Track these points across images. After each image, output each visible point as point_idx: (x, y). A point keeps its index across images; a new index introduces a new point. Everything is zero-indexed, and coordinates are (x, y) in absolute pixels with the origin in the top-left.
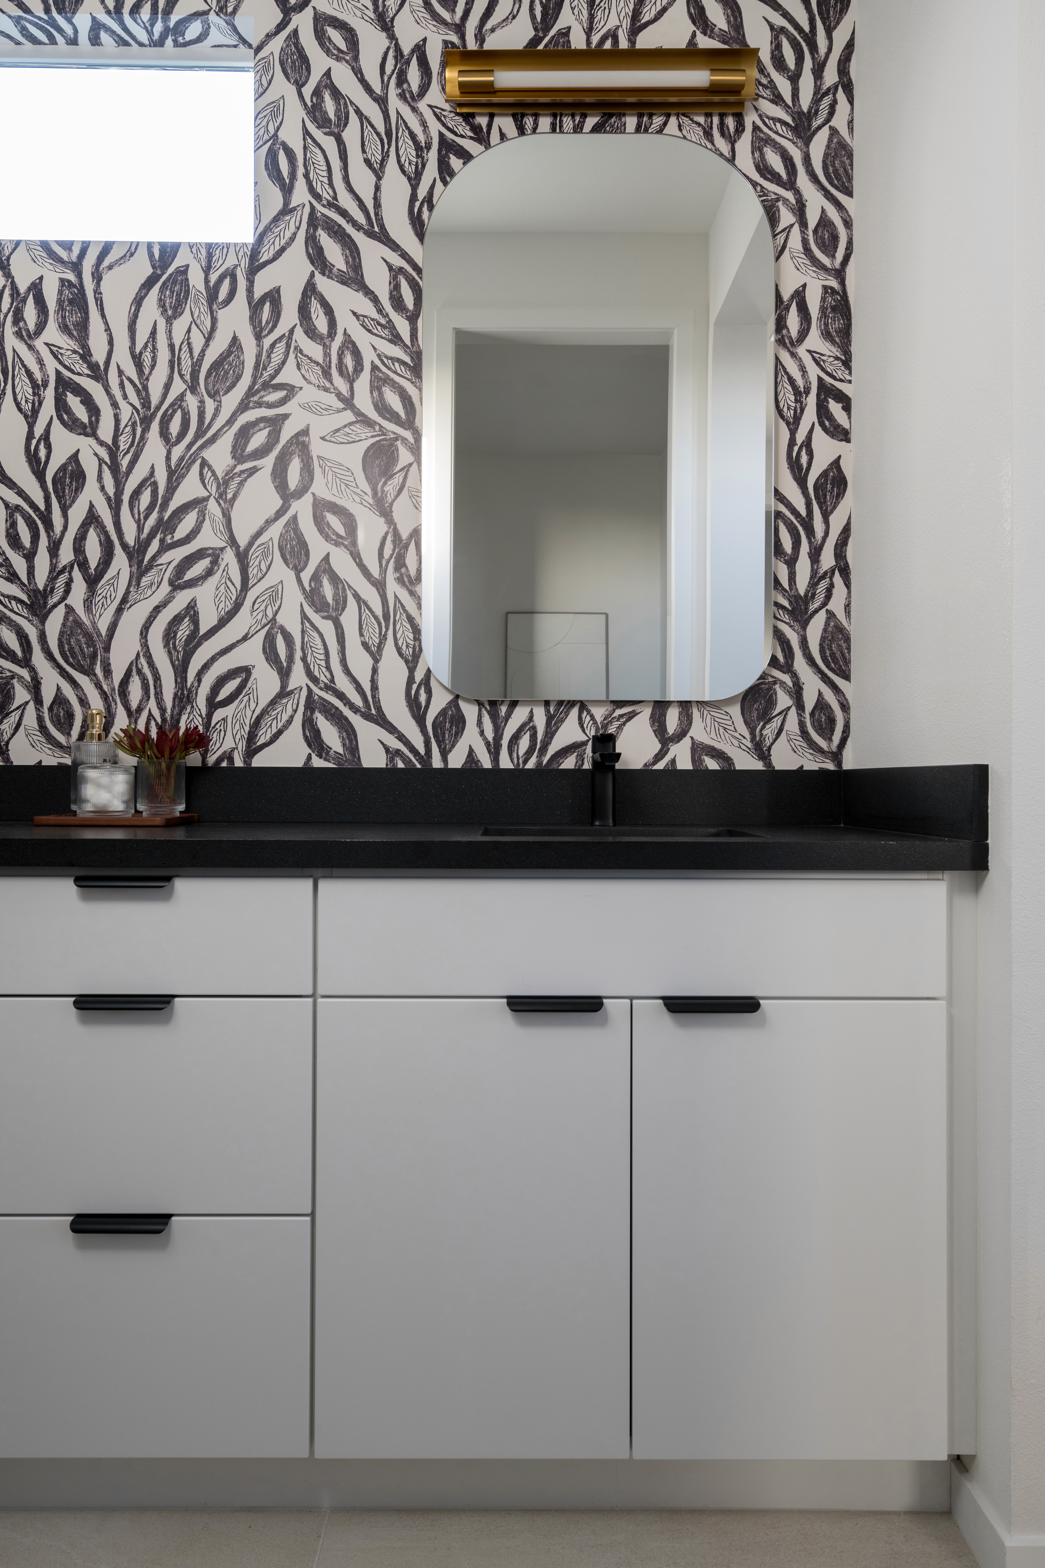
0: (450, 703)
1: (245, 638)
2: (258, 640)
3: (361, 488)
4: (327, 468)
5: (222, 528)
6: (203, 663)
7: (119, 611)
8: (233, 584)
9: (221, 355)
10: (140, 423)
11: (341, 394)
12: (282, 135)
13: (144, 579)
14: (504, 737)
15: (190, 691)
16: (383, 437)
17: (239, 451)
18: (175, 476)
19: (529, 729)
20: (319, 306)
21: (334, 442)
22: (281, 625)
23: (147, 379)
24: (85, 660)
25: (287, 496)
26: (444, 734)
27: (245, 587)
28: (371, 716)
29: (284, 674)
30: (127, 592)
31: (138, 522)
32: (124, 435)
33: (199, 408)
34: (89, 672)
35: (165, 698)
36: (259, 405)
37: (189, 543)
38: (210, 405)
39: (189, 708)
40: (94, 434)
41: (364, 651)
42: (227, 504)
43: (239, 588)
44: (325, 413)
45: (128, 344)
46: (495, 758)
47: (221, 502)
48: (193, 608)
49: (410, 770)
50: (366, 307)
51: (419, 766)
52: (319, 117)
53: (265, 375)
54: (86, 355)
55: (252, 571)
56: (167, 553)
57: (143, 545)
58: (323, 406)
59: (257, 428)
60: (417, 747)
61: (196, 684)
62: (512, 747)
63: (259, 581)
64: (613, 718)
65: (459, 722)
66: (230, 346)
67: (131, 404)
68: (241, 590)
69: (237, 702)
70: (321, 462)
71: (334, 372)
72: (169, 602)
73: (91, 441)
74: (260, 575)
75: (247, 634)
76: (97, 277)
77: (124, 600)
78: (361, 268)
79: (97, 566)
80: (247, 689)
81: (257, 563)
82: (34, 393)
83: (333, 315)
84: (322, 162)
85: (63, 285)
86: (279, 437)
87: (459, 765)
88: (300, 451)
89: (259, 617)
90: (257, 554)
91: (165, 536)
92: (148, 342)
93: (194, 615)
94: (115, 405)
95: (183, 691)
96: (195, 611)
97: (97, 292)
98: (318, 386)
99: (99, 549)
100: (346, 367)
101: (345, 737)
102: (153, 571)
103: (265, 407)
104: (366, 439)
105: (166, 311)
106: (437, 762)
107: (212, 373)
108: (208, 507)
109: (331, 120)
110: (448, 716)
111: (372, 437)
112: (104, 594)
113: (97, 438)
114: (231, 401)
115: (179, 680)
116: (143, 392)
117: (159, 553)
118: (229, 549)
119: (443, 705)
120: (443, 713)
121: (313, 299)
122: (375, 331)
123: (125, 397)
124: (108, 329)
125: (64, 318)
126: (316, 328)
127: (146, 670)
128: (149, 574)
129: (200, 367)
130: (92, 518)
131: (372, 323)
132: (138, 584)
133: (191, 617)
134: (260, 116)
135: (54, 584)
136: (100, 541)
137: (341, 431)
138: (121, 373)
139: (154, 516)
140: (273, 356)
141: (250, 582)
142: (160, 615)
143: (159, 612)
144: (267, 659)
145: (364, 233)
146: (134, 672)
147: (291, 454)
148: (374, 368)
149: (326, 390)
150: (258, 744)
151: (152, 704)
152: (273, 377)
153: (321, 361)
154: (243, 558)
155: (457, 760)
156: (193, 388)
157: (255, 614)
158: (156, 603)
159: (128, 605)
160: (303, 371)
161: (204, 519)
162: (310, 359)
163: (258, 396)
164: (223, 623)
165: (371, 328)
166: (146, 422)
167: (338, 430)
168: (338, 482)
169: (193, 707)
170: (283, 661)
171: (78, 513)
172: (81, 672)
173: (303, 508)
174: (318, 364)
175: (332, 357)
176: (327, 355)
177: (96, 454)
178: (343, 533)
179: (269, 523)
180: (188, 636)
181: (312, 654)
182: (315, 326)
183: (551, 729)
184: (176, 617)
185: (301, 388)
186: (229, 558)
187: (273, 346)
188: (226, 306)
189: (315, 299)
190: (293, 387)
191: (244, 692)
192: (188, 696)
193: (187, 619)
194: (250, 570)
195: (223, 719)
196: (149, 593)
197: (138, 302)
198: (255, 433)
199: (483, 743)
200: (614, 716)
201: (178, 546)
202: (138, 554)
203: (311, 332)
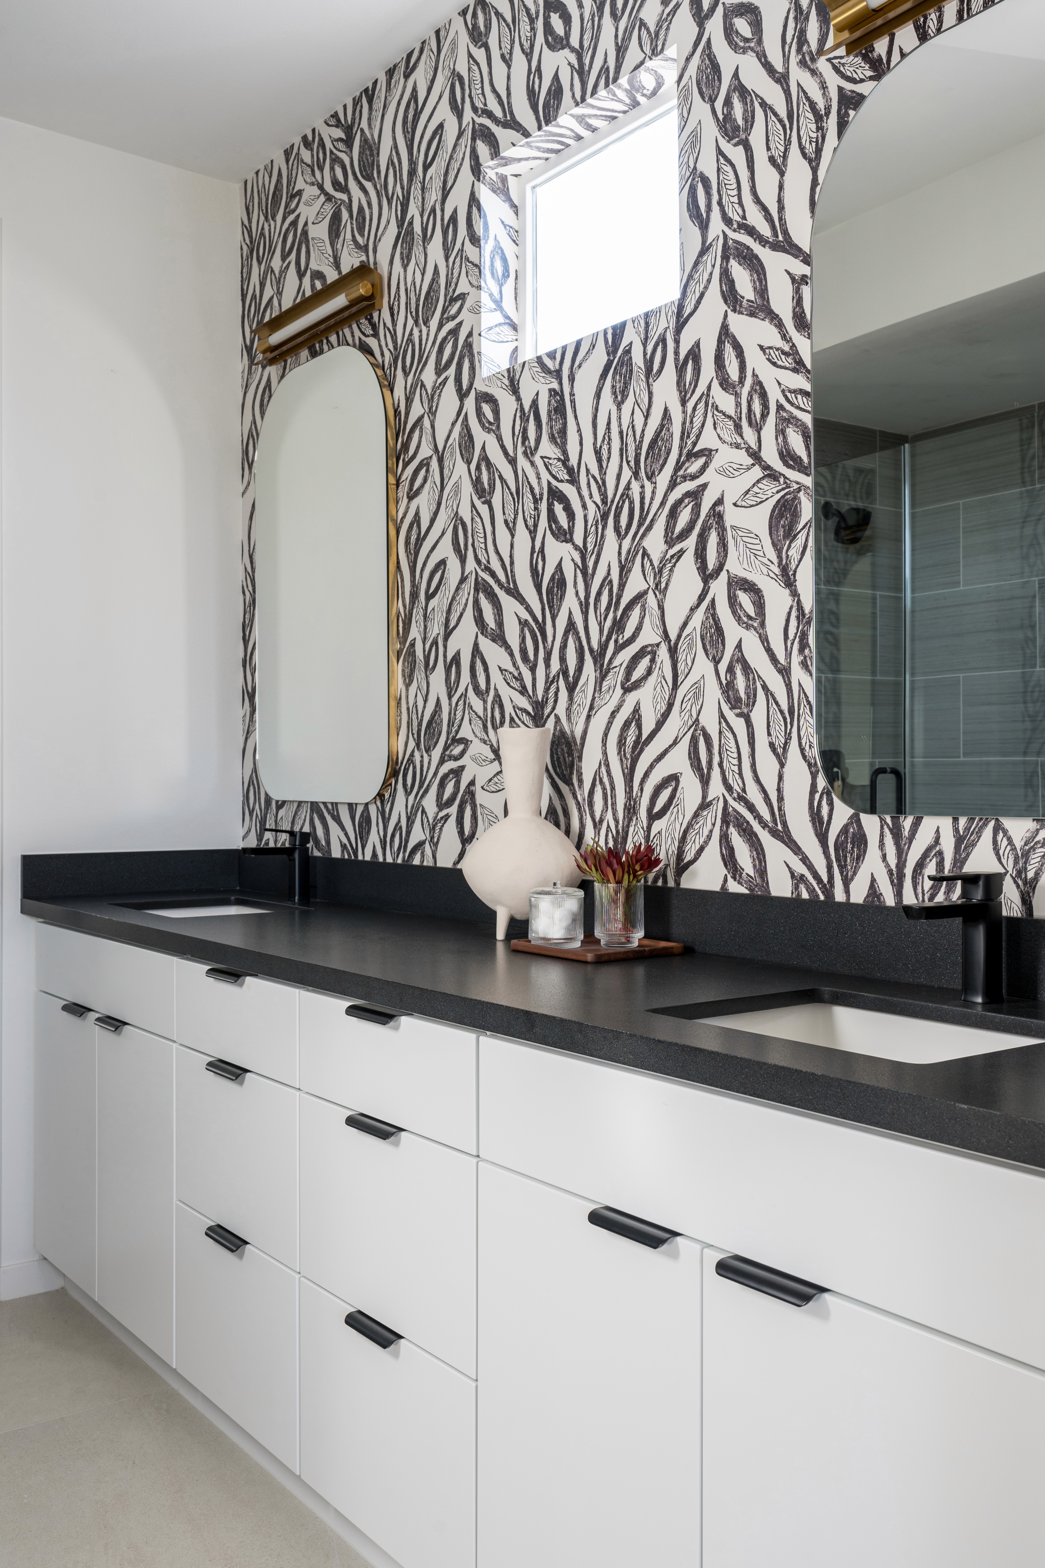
0: (851, 818)
1: (675, 743)
2: (684, 745)
3: (767, 556)
4: (739, 538)
5: (658, 623)
6: (644, 772)
7: (589, 717)
8: (667, 683)
9: (656, 432)
10: (601, 520)
11: (750, 448)
12: (700, 167)
13: (605, 683)
14: (908, 864)
15: (635, 802)
16: (787, 490)
17: (670, 534)
18: (625, 570)
19: (935, 855)
20: (731, 349)
21: (744, 507)
22: (703, 727)
23: (605, 473)
24: (566, 770)
25: (707, 577)
26: (846, 857)
27: (675, 686)
28: (778, 832)
29: (705, 781)
30: (594, 699)
31: (600, 624)
32: (591, 536)
33: (641, 493)
34: (569, 783)
35: (618, 809)
36: (685, 478)
37: (634, 641)
38: (648, 487)
39: (634, 819)
40: (570, 540)
41: (771, 753)
42: (661, 590)
43: (671, 687)
44: (737, 473)
45: (592, 440)
46: (899, 894)
47: (657, 593)
48: (638, 711)
49: (814, 900)
50: (771, 336)
51: (822, 897)
52: (730, 128)
53: (689, 443)
54: (565, 461)
55: (681, 667)
56: (620, 654)
57: (604, 647)
58: (735, 467)
59: (683, 505)
60: (820, 873)
61: (639, 794)
62: (916, 877)
63: (686, 677)
64: (1036, 843)
65: (861, 840)
66: (663, 420)
67: (595, 502)
68: (673, 689)
69: (669, 813)
70: (734, 532)
71: (744, 423)
72: (621, 706)
73: (569, 546)
74: (687, 671)
75: (677, 738)
76: (572, 379)
77: (591, 708)
78: (767, 291)
79: (574, 674)
80: (676, 799)
81: (684, 657)
82: (535, 507)
83: (744, 356)
84: (733, 181)
85: (551, 395)
86: (699, 511)
87: (860, 901)
88: (716, 523)
89: (686, 718)
90: (683, 648)
91: (618, 636)
92: (605, 434)
93: (639, 719)
94: (584, 507)
95: (630, 801)
96: (639, 715)
97: (572, 394)
98: (731, 444)
99: (575, 655)
100: (754, 414)
101: (755, 856)
102: (610, 674)
103: (690, 480)
104: (772, 496)
105: (616, 397)
106: (839, 896)
107: (649, 453)
108: (648, 601)
109: (739, 126)
110: (850, 835)
111: (778, 492)
112: (578, 702)
113: (573, 544)
114: (663, 479)
115: (628, 789)
116: (602, 487)
117: (615, 654)
118: (663, 644)
119: (845, 821)
120: (845, 830)
121: (726, 343)
122: (780, 363)
123: (591, 496)
124: (579, 430)
125: (551, 428)
126: (729, 376)
127: (606, 780)
128: (608, 678)
129: (641, 449)
130: (571, 626)
131: (777, 353)
132: (600, 690)
133: (636, 721)
134: (683, 152)
135: (548, 694)
136: (576, 647)
137: (751, 492)
138: (588, 471)
139: (611, 616)
140: (695, 419)
141: (679, 678)
142: (615, 720)
143: (614, 717)
144: (692, 766)
145: (770, 248)
146: (598, 782)
147: (710, 529)
148: (780, 407)
149: (738, 447)
150: (685, 861)
151: (609, 815)
152: (695, 444)
153: (733, 414)
154: (673, 651)
155: (859, 894)
156: (636, 474)
157: (683, 714)
158: (612, 709)
159: (594, 712)
160: (718, 430)
161: (645, 614)
162: (724, 414)
163: (684, 468)
164: (660, 725)
165: (776, 360)
166: (605, 517)
167: (747, 492)
168: (748, 553)
169: (637, 819)
170: (704, 767)
171: (562, 622)
172: (564, 782)
173: (719, 588)
174: (730, 417)
175: (742, 406)
176: (738, 405)
177: (573, 560)
178: (752, 614)
179: (693, 610)
180: (634, 742)
181: (727, 759)
182: (728, 374)
183: (960, 855)
184: (626, 721)
185: (717, 450)
186: (663, 653)
187: (694, 409)
188: (659, 376)
189: (728, 342)
190: (711, 451)
191: (674, 803)
192: (634, 807)
193: (634, 723)
194: (679, 665)
195: (659, 833)
196: (608, 697)
197: (598, 395)
198: (681, 511)
199: (885, 871)
200: (1037, 839)
201: (627, 646)
202: (600, 658)
203: (726, 384)
